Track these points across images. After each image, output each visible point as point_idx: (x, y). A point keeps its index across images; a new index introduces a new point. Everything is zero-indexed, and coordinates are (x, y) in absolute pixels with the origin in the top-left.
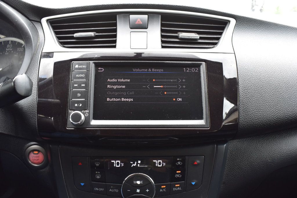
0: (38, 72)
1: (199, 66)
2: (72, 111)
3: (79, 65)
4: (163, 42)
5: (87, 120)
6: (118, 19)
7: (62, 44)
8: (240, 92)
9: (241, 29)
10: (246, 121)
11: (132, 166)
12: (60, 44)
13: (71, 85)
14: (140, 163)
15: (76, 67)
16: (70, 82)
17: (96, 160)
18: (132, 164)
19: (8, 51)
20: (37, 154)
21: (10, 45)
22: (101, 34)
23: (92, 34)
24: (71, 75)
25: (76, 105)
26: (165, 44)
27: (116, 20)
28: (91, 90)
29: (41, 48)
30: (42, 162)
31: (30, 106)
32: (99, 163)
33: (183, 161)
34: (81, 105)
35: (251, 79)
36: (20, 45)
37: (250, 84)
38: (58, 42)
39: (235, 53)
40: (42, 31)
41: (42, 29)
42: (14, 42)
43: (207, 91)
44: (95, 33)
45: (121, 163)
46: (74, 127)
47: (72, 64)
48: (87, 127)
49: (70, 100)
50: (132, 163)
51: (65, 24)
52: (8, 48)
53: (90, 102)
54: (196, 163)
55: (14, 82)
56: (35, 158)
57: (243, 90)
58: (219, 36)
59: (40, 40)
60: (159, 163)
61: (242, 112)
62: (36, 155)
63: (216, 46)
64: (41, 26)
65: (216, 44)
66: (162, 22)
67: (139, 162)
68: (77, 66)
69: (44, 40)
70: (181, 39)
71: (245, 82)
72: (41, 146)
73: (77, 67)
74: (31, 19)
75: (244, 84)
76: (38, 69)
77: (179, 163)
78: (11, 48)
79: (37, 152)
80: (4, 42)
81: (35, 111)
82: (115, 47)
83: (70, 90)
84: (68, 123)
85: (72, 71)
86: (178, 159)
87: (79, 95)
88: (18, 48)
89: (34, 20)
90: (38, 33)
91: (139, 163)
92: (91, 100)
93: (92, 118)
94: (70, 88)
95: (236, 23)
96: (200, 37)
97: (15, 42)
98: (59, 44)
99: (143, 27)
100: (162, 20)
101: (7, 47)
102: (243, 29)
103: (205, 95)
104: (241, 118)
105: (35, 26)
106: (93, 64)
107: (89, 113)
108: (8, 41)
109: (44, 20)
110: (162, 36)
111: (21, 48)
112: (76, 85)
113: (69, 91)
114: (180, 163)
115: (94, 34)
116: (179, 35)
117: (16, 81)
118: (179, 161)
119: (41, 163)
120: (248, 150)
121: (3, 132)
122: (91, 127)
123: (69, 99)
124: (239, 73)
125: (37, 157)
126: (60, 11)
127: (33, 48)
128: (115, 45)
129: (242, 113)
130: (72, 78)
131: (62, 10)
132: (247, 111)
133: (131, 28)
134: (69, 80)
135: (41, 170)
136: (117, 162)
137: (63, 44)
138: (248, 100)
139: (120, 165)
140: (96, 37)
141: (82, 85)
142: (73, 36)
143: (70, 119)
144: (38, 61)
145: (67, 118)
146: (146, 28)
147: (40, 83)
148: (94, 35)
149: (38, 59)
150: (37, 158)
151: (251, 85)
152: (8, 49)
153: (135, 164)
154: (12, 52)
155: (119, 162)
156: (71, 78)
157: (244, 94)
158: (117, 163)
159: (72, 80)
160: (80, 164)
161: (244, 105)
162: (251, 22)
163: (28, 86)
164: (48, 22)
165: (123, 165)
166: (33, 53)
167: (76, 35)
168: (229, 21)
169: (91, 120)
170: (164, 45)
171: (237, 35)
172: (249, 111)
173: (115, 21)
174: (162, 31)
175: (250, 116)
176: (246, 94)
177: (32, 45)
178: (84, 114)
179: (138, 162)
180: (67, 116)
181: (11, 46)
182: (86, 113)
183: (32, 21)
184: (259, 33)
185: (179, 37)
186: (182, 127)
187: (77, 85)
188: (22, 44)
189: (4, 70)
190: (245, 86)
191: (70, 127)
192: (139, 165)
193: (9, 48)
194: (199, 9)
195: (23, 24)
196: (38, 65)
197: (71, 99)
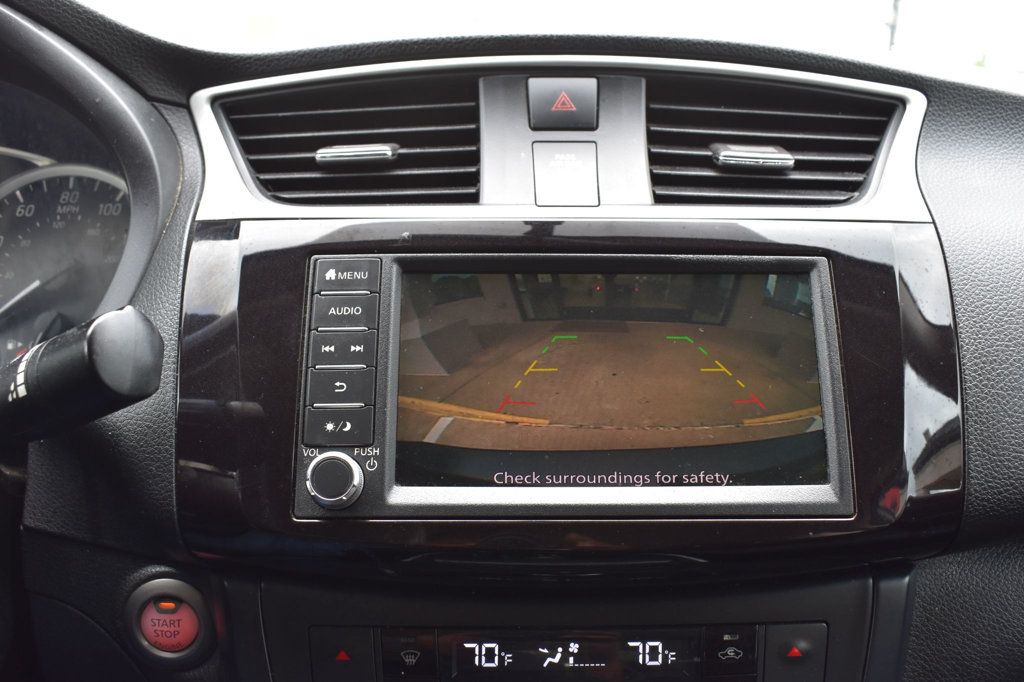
0: (179, 295)
1: (803, 272)
2: (312, 452)
3: (340, 267)
4: (656, 180)
5: (375, 488)
6: (485, 94)
7: (269, 191)
8: (967, 372)
9: (946, 130)
10: (992, 488)
11: (545, 665)
12: (262, 188)
13: (308, 351)
14: (576, 651)
15: (327, 278)
16: (306, 336)
17: (403, 640)
18: (546, 656)
19: (64, 216)
20: (173, 611)
21: (70, 191)
22: (418, 150)
23: (385, 150)
24: (308, 306)
25: (330, 427)
26: (666, 186)
27: (476, 99)
28: (387, 368)
29: (191, 203)
30: (192, 643)
31: (149, 427)
32: (416, 655)
33: (746, 644)
34: (349, 426)
35: (1006, 321)
36: (109, 191)
37: (1003, 340)
38: (255, 183)
39: (934, 222)
40: (194, 139)
41: (193, 134)
42: (85, 181)
43: (842, 369)
44: (396, 146)
45: (503, 654)
46: (320, 512)
47: (312, 267)
48: (374, 514)
49: (305, 406)
50: (546, 651)
51: (280, 114)
52: (62, 205)
53: (385, 413)
54: (796, 651)
55: (91, 341)
56: (165, 628)
57: (976, 364)
58: (868, 158)
59: (186, 173)
60: (650, 652)
61: (977, 450)
62: (167, 618)
63: (856, 194)
64: (189, 122)
65: (856, 187)
66: (652, 106)
67: (574, 648)
68: (331, 274)
69: (200, 174)
70: (727, 168)
71: (983, 334)
72: (188, 583)
73: (333, 278)
74: (154, 93)
75: (980, 343)
76: (180, 283)
77: (730, 652)
78: (76, 205)
79: (171, 605)
80: (51, 181)
81: (167, 450)
82: (474, 199)
83: (307, 368)
84: (299, 498)
85: (313, 294)
86: (726, 637)
87: (342, 387)
88: (101, 206)
89: (163, 97)
90: (180, 147)
91: (572, 654)
92: (389, 406)
93: (394, 478)
94: (307, 358)
95: (928, 106)
96: (797, 161)
97: (92, 181)
98: (260, 191)
99: (578, 122)
100: (650, 98)
101: (61, 201)
102: (953, 130)
103: (833, 385)
104: (973, 474)
105: (166, 120)
106: (395, 268)
107: (381, 458)
108: (65, 179)
109: (201, 99)
110: (654, 159)
111: (114, 203)
112: (327, 349)
113: (301, 372)
114: (735, 652)
115: (393, 150)
116: (716, 153)
117: (98, 338)
118: (730, 644)
119: (187, 648)
120: (992, 597)
121: (43, 526)
122: (388, 513)
123: (301, 403)
124: (958, 300)
125: (172, 623)
126: (261, 66)
127: (161, 203)
128: (472, 190)
129: (979, 455)
130: (313, 321)
131: (272, 61)
132: (995, 447)
133: (535, 129)
134: (300, 328)
135: (187, 674)
136: (487, 649)
137: (274, 189)
138: (999, 403)
139: (496, 658)
140: (401, 161)
141: (353, 348)
142: (314, 158)
143: (308, 484)
144: (179, 256)
145: (295, 477)
146: (592, 127)
147: (187, 338)
148: (393, 155)
149: (180, 246)
150: (172, 629)
151: (1007, 346)
152: (65, 209)
153: (559, 656)
154: (79, 218)
155: (493, 649)
156: (310, 320)
157: (981, 381)
158: (485, 653)
159: (313, 327)
160: (343, 656)
161: (984, 423)
162: (982, 103)
163: (145, 355)
164: (217, 104)
165: (508, 659)
166: (159, 222)
167: (323, 154)
168: (902, 102)
169: (391, 487)
170: (661, 191)
171: (933, 152)
172: (1003, 449)
173: (472, 101)
174: (653, 138)
175: (1010, 468)
176: (988, 379)
177: (155, 192)
178: (360, 461)
179: (571, 650)
180: (295, 467)
181: (75, 196)
182: (369, 458)
183: (156, 104)
184: (1014, 146)
185: (718, 159)
186: (747, 512)
187: (332, 349)
188: (116, 190)
189: (48, 287)
190: (983, 349)
191: (305, 514)
192: (571, 660)
193: (68, 203)
194: (790, 57)
195: (125, 112)
196: (182, 268)
197: (308, 403)
